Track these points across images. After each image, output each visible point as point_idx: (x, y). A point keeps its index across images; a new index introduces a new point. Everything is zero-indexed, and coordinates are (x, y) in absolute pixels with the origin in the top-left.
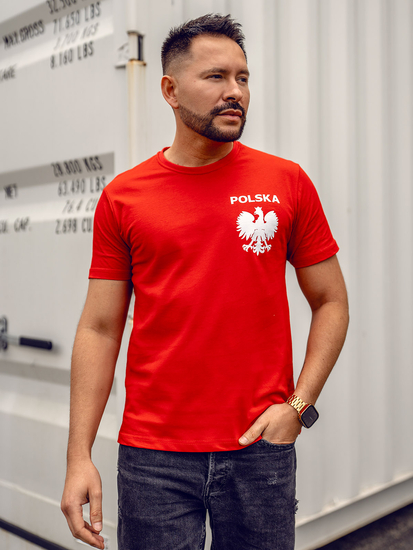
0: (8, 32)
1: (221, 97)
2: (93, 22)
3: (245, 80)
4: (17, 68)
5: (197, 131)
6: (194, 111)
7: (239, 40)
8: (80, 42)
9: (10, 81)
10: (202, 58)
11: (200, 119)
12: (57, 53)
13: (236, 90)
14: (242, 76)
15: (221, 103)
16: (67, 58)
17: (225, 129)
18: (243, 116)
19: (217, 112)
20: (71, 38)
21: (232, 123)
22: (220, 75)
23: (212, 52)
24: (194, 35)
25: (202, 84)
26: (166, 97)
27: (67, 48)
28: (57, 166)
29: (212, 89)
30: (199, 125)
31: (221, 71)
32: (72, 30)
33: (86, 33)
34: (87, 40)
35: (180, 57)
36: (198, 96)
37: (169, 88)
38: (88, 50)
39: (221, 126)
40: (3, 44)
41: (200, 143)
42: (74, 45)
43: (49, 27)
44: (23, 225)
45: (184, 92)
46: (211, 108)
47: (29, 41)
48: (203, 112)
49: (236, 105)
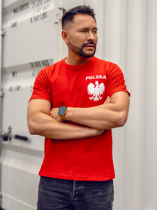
0: (15, 7)
1: (86, 39)
2: (47, 4)
3: (96, 32)
4: (18, 23)
5: (76, 53)
6: (75, 45)
7: (93, 16)
8: (42, 12)
9: (15, 28)
10: (78, 24)
11: (78, 48)
12: (33, 16)
13: (92, 36)
14: (95, 30)
15: (86, 42)
16: (36, 19)
17: (88, 52)
18: (95, 47)
19: (84, 46)
20: (39, 10)
21: (91, 50)
22: (86, 30)
23: (82, 21)
24: (75, 14)
25: (78, 34)
26: (64, 39)
27: (37, 14)
28: (32, 64)
29: (82, 36)
30: (77, 51)
31: (86, 29)
32: (39, 7)
33: (45, 8)
34: (44, 11)
35: (69, 23)
36: (77, 39)
37: (65, 35)
38: (44, 15)
39: (86, 51)
40: (13, 12)
41: (77, 58)
42: (39, 13)
43: (31, 6)
44: (18, 88)
45: (71, 37)
46: (82, 44)
47: (23, 11)
48: (79, 45)
49: (92, 43)
